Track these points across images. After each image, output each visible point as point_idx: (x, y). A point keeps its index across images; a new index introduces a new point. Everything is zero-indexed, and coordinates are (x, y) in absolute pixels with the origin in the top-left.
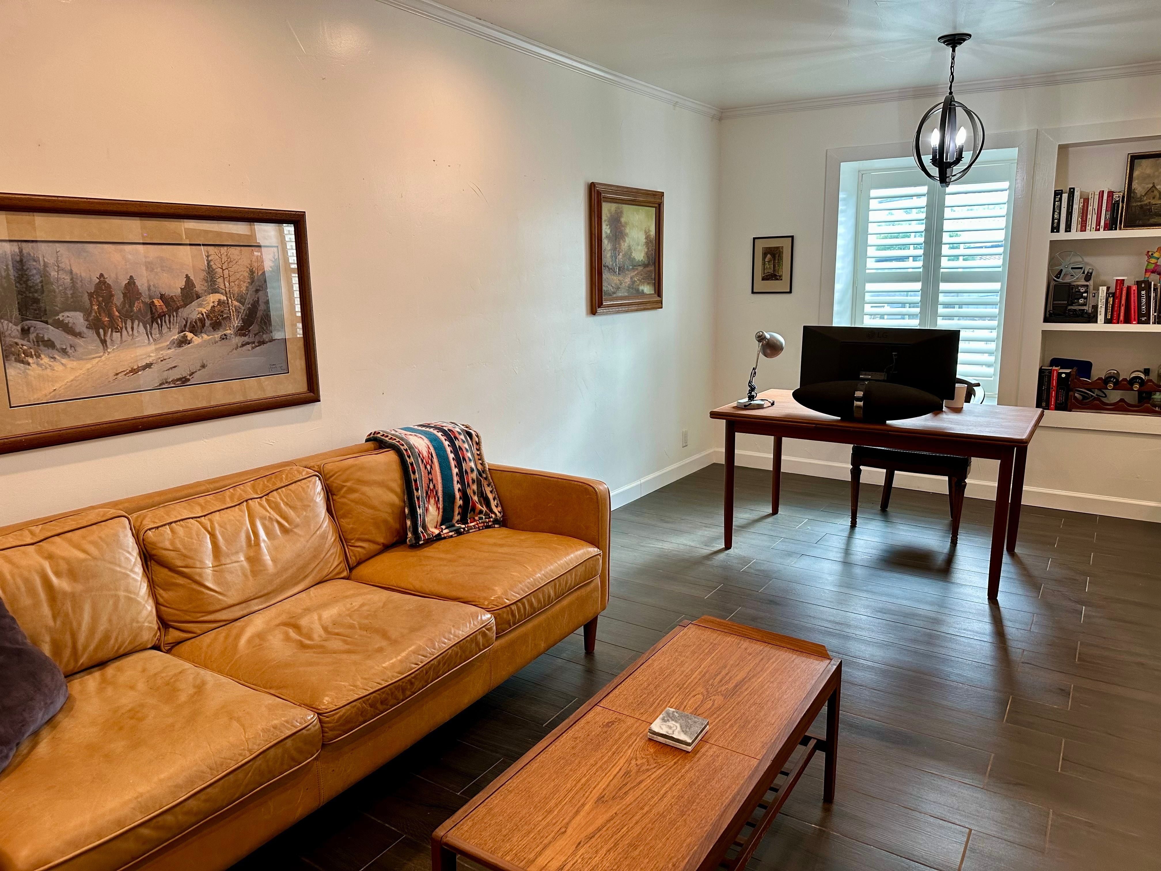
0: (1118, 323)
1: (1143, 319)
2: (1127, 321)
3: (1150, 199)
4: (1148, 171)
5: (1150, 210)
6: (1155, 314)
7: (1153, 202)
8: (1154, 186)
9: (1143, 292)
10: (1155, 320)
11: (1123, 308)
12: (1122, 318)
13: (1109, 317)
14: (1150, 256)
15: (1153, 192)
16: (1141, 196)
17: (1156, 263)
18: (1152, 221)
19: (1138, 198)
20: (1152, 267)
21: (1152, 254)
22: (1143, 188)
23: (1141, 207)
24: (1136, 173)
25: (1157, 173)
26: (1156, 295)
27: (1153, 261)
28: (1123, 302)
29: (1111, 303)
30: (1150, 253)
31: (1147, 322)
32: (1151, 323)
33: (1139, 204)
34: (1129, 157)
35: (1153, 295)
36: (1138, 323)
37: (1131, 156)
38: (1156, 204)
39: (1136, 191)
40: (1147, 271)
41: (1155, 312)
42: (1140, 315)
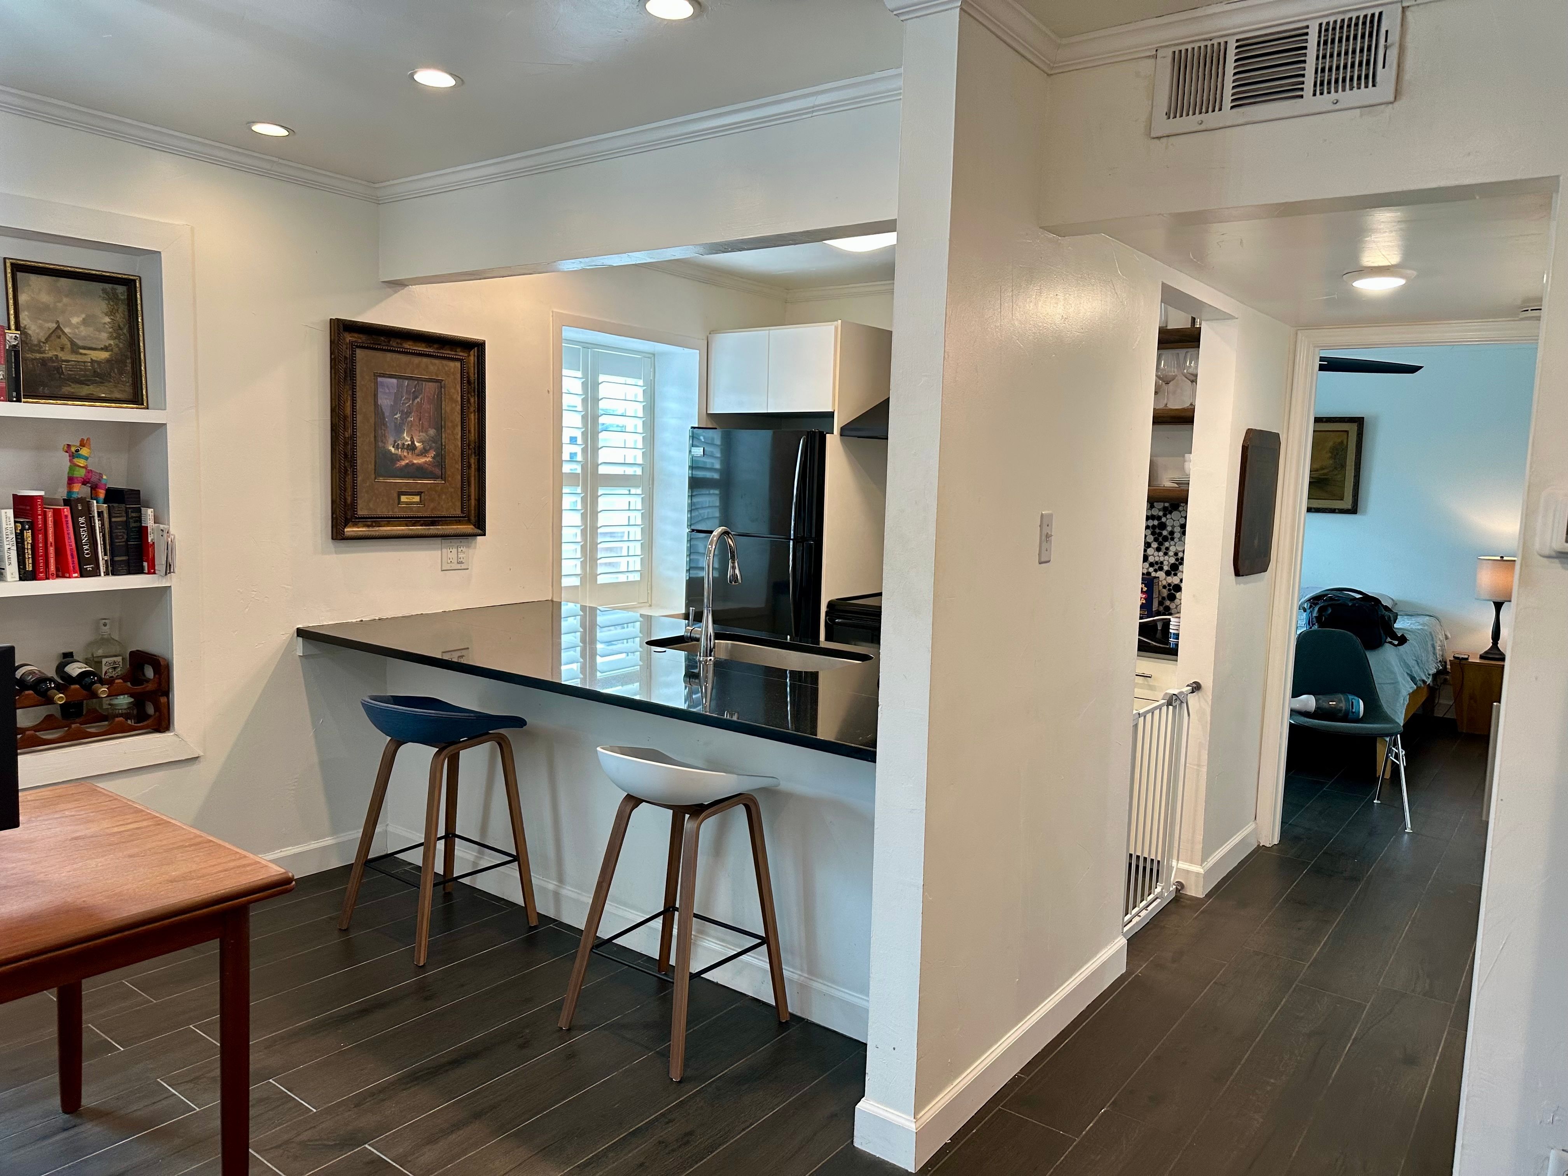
0: (47, 578)
1: (89, 567)
2: (62, 572)
3: (55, 350)
4: (45, 298)
5: (58, 369)
6: (106, 558)
7: (62, 355)
8: (58, 327)
9: (82, 520)
10: (107, 568)
11: (52, 550)
12: (52, 568)
13: (29, 567)
14: (74, 455)
15: (59, 337)
16: (40, 341)
17: (85, 467)
18: (66, 390)
19: (35, 346)
20: (80, 473)
21: (77, 451)
22: (41, 327)
23: (44, 362)
24: (23, 298)
25: (59, 305)
26: (103, 524)
27: (81, 462)
28: (51, 539)
29: (30, 540)
30: (73, 449)
31: (95, 573)
32: (102, 574)
33: (38, 356)
34: (8, 265)
35: (97, 524)
36: (82, 576)
37: (12, 264)
38: (68, 361)
39: (30, 332)
40: (71, 480)
41: (105, 554)
42: (82, 561)
